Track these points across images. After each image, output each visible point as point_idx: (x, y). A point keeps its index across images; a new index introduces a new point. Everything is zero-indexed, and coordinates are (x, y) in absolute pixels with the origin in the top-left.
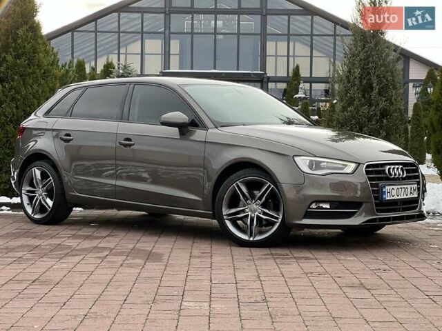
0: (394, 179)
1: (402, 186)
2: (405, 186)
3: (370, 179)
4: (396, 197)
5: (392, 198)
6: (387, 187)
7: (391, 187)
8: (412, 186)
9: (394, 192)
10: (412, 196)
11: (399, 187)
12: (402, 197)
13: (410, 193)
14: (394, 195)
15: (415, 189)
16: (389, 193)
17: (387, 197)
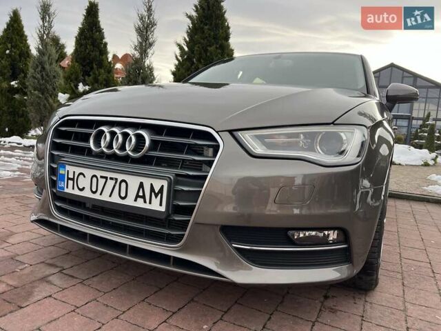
0: (101, 155)
1: (109, 175)
2: (120, 177)
3: (55, 146)
4: (87, 193)
5: (76, 192)
6: (68, 168)
7: (78, 170)
8: (147, 183)
9: (84, 182)
10: (140, 203)
11: (99, 173)
12: (105, 197)
13: (138, 196)
14: (84, 188)
15: (157, 192)
16: (73, 179)
17: (67, 187)
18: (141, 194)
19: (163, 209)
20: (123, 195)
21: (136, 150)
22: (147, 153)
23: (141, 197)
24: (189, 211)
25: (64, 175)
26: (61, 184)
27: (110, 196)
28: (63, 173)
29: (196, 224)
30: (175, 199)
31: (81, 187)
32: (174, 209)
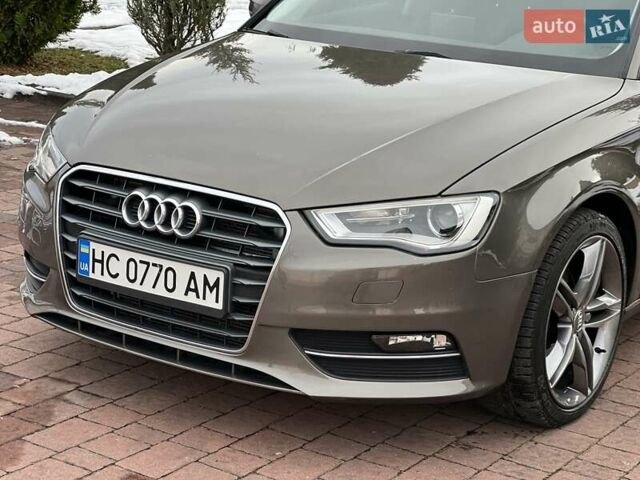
1: (151, 260)
2: (166, 264)
4: (123, 282)
5: (107, 279)
6: (93, 245)
7: (109, 250)
8: (200, 273)
9: (117, 266)
10: (191, 298)
11: (138, 257)
12: (147, 288)
13: (188, 289)
14: (117, 275)
15: (211, 285)
16: (101, 262)
17: (93, 272)
18: (192, 286)
19: (219, 306)
20: (170, 286)
21: (184, 227)
22: (198, 232)
23: (192, 290)
24: (251, 309)
25: (88, 255)
26: (83, 267)
27: (154, 287)
28: (86, 251)
29: (260, 325)
30: (234, 294)
31: (113, 273)
32: (233, 307)
